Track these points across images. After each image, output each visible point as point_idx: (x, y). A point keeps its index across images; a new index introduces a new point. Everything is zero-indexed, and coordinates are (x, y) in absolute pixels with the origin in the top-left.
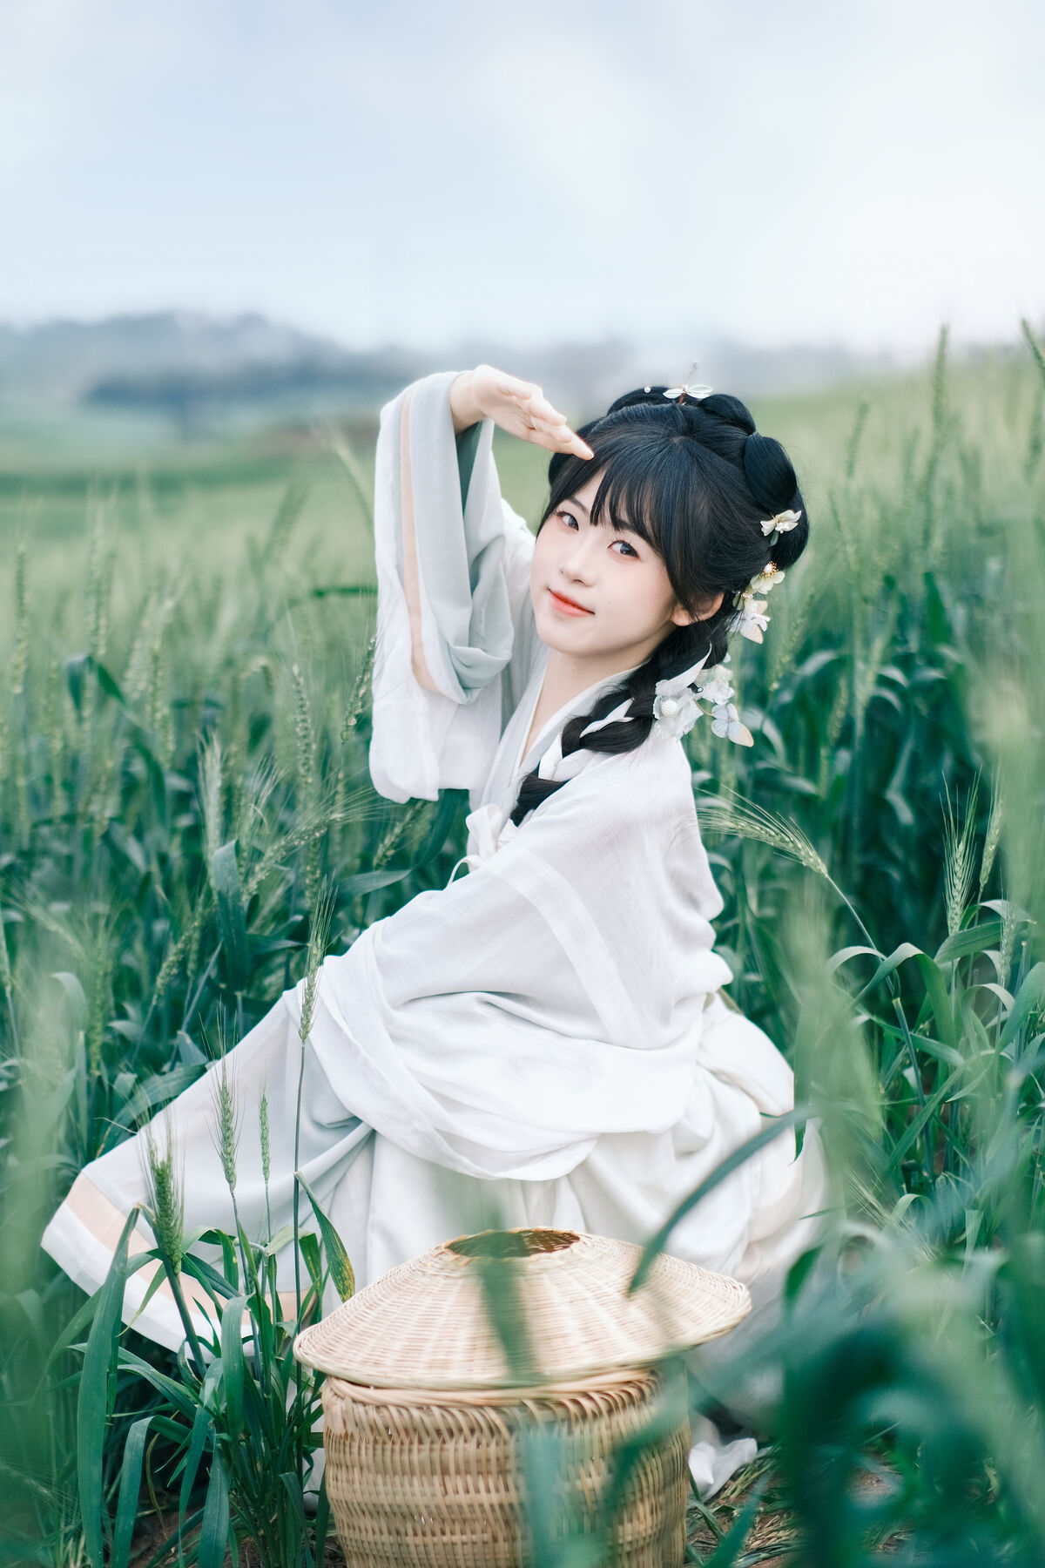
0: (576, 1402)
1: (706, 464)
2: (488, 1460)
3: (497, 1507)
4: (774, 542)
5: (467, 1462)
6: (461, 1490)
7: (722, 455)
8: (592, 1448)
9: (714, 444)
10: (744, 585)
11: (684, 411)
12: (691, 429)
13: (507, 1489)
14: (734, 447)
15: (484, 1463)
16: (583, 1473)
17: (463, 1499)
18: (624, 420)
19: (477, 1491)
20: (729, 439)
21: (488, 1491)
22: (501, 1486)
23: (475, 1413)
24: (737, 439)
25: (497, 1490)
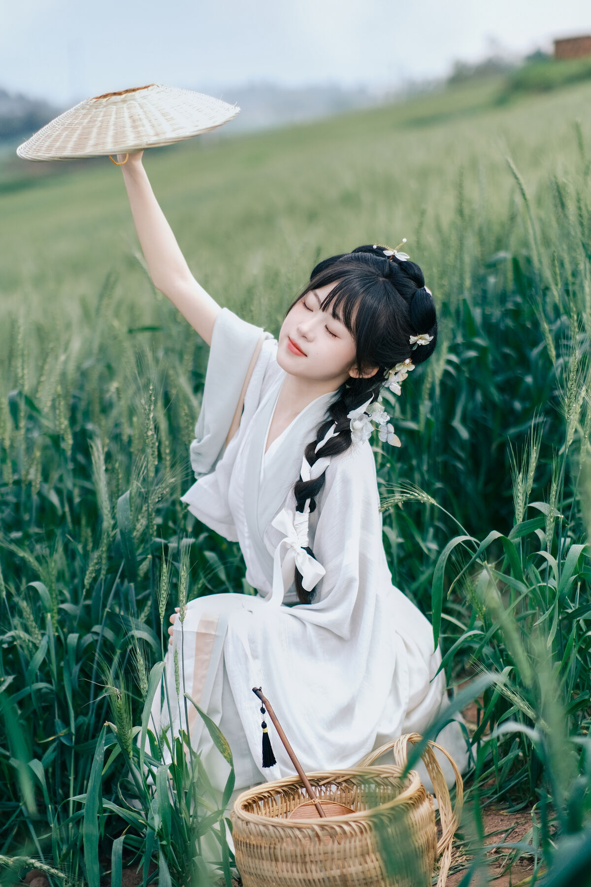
0: (340, 827)
1: (391, 296)
2: (296, 856)
3: (303, 881)
4: (415, 348)
5: (286, 856)
6: (285, 870)
7: (402, 294)
8: (350, 852)
9: (400, 288)
10: (392, 366)
11: (390, 265)
12: (390, 275)
13: (307, 872)
14: (410, 292)
15: (294, 857)
16: (346, 864)
17: (286, 875)
18: (358, 259)
19: (292, 872)
20: (408, 287)
21: (298, 872)
22: (304, 870)
23: (289, 831)
24: (411, 288)
25: (302, 872)
